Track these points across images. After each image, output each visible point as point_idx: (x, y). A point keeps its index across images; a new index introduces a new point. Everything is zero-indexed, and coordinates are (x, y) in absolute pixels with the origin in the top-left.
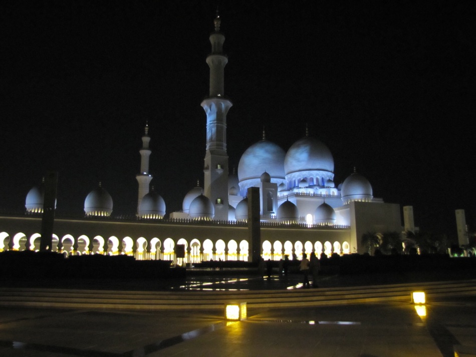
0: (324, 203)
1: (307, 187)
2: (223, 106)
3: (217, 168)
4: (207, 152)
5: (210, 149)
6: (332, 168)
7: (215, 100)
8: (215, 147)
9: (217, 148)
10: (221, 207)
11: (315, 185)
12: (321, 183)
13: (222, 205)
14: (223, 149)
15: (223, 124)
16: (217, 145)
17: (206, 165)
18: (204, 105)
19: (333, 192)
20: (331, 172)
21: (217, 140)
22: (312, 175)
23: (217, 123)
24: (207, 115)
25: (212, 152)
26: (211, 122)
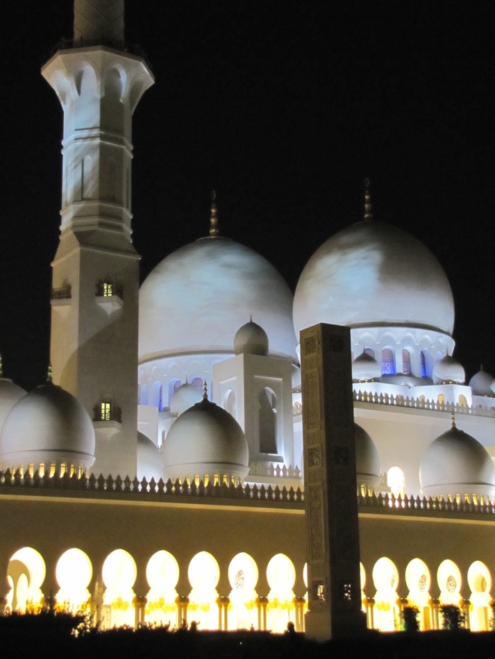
0: (454, 428)
1: (376, 380)
2: (124, 80)
3: (100, 292)
4: (62, 238)
5: (74, 226)
6: (448, 322)
7: (98, 53)
8: (96, 220)
9: (101, 224)
10: (113, 430)
11: (400, 375)
12: (417, 370)
13: (116, 423)
14: (120, 228)
15: (121, 142)
16: (102, 214)
17: (57, 284)
18: (56, 75)
19: (463, 398)
20: (447, 333)
21: (102, 198)
22: (390, 340)
23: (102, 137)
24: (66, 108)
25: (83, 237)
26: (79, 134)
